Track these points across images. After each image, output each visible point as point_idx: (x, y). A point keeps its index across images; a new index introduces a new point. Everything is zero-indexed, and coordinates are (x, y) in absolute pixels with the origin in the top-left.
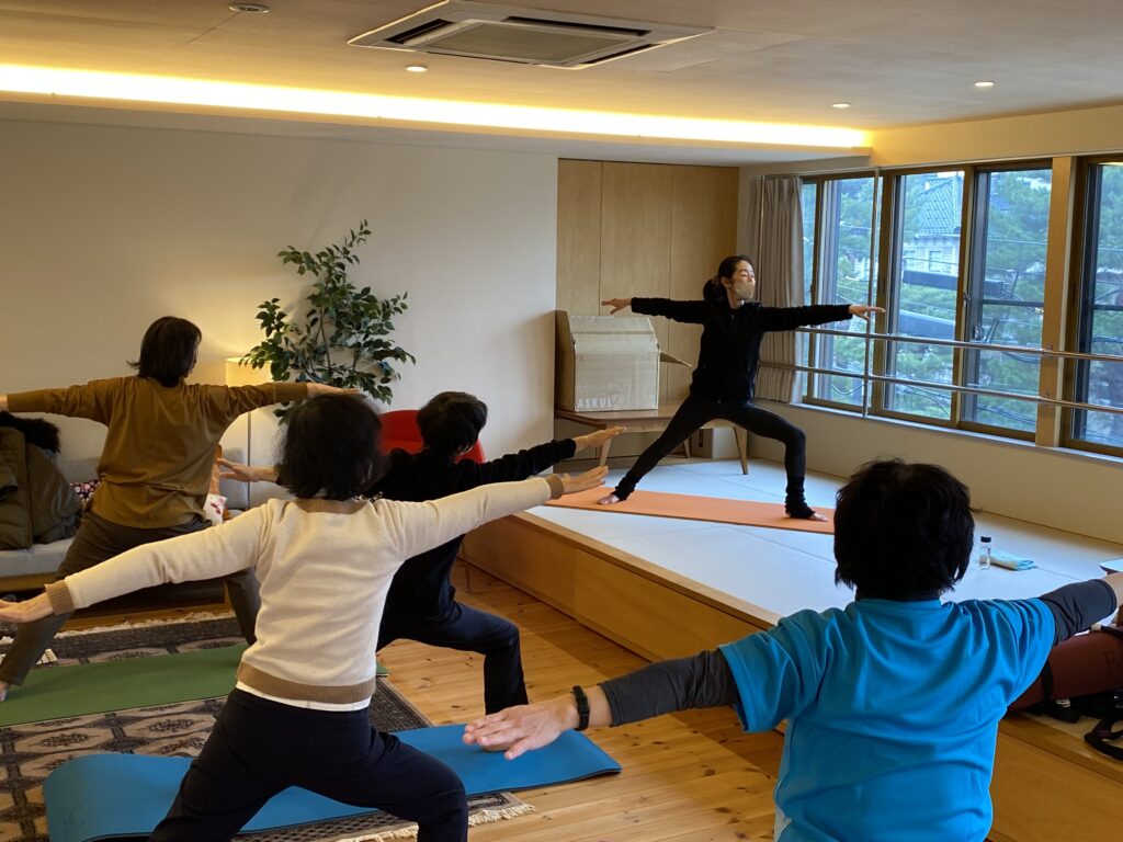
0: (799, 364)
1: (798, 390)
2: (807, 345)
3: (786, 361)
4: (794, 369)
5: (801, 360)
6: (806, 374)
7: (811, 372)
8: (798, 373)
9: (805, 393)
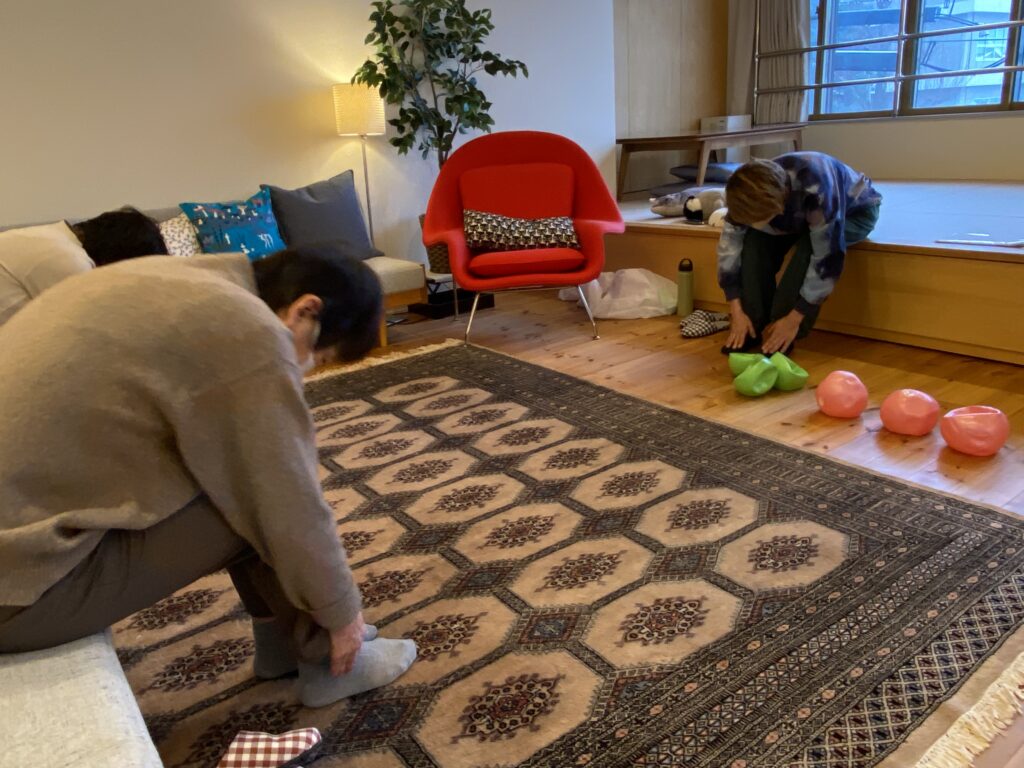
0: (806, 84)
1: (806, 109)
2: (814, 64)
3: (792, 83)
4: (801, 89)
5: (809, 80)
6: (813, 91)
7: (818, 90)
8: (806, 92)
9: (811, 112)
